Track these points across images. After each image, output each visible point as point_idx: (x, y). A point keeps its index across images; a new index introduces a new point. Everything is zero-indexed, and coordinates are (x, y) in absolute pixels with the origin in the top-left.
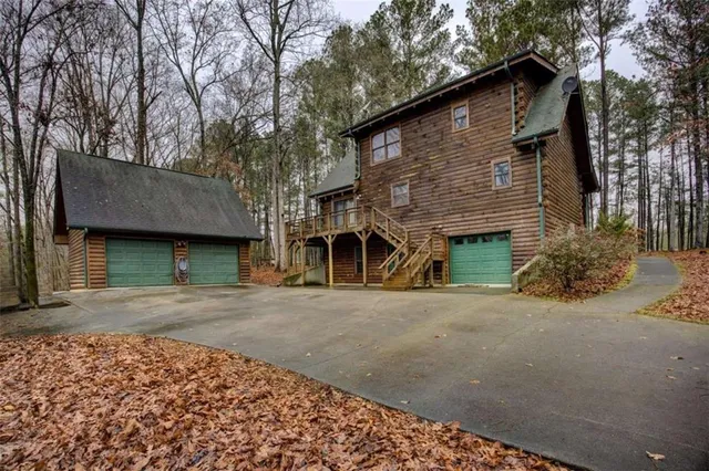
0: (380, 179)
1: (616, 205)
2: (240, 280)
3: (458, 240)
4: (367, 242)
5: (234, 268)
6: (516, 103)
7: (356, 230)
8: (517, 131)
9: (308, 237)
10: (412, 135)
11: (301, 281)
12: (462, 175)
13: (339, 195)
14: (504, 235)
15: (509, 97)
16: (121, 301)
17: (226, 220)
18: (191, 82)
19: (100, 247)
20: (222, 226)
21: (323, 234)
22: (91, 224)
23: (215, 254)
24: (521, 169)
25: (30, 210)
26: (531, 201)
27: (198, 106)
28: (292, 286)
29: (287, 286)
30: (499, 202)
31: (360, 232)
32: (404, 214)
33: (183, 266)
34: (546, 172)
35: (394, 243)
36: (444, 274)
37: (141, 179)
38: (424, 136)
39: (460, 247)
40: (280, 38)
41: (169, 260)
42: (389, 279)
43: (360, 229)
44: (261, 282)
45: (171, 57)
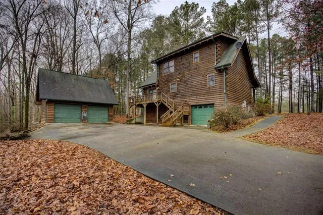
0: (166, 81)
1: (280, 92)
2: (109, 121)
3: (195, 106)
4: (159, 107)
5: (106, 116)
6: (217, 53)
7: (154, 102)
8: (217, 64)
9: (137, 104)
10: (178, 64)
11: (134, 122)
12: (196, 81)
13: (150, 87)
14: (212, 105)
15: (214, 50)
16: (57, 128)
17: (104, 97)
18: (96, 39)
19: (52, 107)
20: (102, 99)
21: (142, 103)
22: (49, 98)
23: (99, 110)
24: (218, 79)
25: (28, 91)
26: (221, 92)
27: (99, 48)
28: (130, 124)
29: (127, 124)
30: (210, 92)
31: (156, 103)
32: (174, 96)
33: (85, 115)
34: (228, 80)
35: (169, 107)
36: (189, 120)
37: (71, 80)
38: (183, 64)
39: (196, 109)
40: (132, 22)
41: (80, 112)
42: (165, 122)
43: (156, 101)
44: (118, 122)
45: (89, 28)
